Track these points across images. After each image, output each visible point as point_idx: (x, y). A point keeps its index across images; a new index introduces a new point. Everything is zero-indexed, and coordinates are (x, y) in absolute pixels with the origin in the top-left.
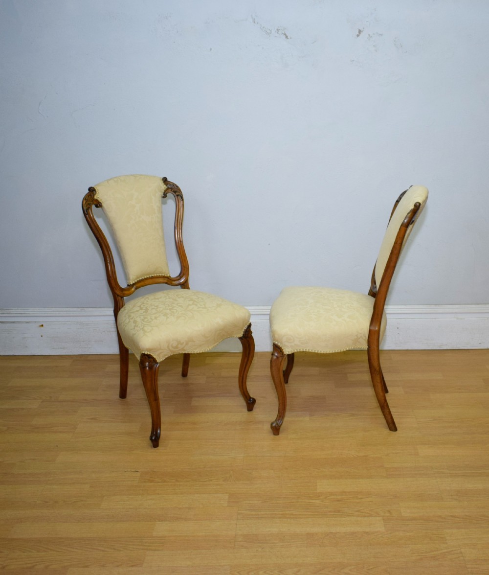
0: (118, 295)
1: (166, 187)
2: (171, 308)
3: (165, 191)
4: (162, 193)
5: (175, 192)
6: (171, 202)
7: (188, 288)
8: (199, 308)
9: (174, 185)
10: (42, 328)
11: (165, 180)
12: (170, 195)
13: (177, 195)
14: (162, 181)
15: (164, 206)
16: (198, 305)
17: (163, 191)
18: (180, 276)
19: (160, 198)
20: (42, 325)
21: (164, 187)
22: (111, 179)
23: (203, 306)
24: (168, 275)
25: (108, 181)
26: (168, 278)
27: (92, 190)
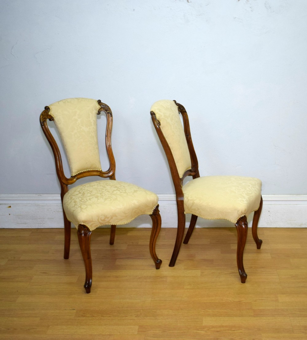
0: (64, 184)
1: (100, 107)
2: (101, 192)
3: (99, 109)
4: (97, 111)
5: (106, 110)
6: (103, 117)
7: (115, 179)
8: (121, 192)
9: (106, 105)
10: (10, 208)
11: (99, 102)
12: (103, 112)
13: (108, 113)
14: (97, 103)
15: (98, 120)
16: (121, 191)
17: (98, 110)
18: (109, 171)
19: (96, 115)
20: (10, 207)
21: (98, 107)
22: (61, 101)
23: (124, 192)
24: (101, 170)
25: (59, 102)
26: (100, 172)
27: (47, 109)
